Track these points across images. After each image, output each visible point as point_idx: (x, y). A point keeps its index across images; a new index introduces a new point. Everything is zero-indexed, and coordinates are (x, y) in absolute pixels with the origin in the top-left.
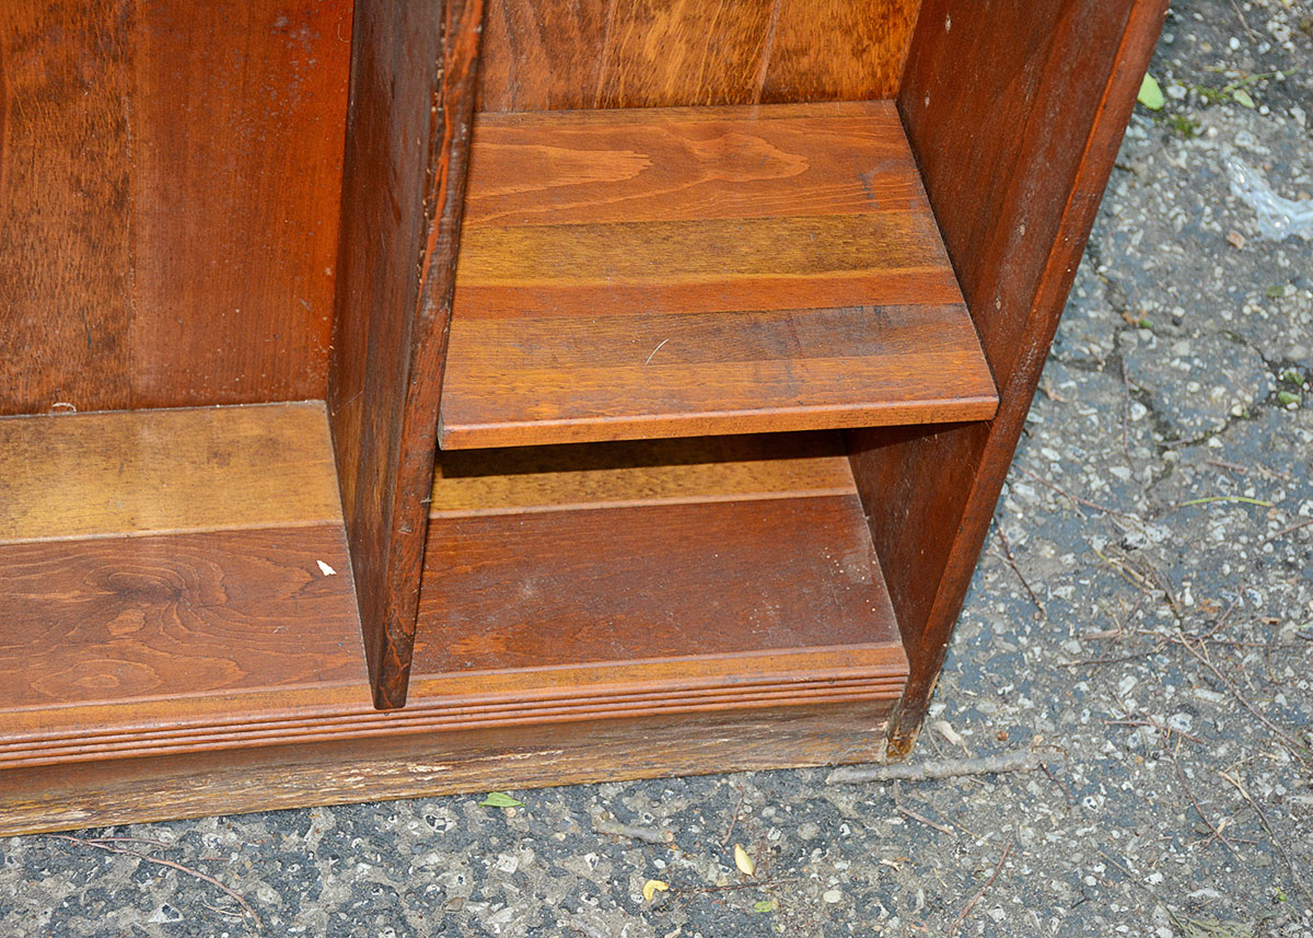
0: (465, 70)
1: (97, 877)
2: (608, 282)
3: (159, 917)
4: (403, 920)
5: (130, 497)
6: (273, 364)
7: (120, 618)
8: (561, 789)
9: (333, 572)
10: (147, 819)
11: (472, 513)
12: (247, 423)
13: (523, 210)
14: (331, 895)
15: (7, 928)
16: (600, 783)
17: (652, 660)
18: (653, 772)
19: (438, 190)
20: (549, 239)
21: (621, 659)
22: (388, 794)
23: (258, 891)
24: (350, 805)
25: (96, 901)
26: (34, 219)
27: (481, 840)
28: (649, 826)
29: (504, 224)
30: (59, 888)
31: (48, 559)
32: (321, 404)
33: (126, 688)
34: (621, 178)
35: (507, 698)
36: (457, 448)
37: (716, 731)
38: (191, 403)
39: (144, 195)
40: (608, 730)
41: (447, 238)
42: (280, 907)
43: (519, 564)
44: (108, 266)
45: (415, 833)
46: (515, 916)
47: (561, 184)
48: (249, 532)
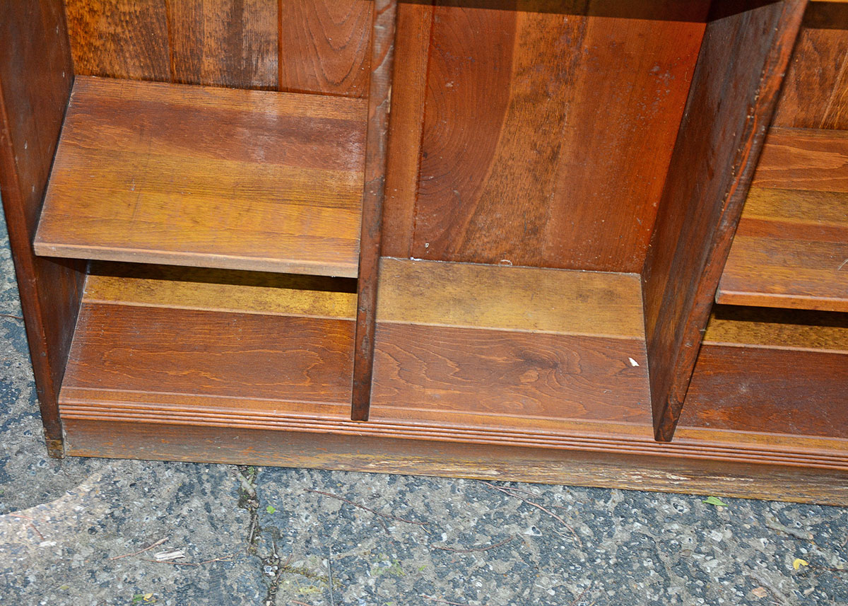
0: (771, 97)
1: (500, 506)
2: (819, 223)
3: (530, 532)
4: (657, 556)
5: (536, 312)
6: (616, 251)
7: (526, 374)
8: (749, 501)
9: (638, 365)
10: (527, 481)
11: (715, 344)
12: (599, 281)
13: (774, 180)
14: (619, 536)
15: (455, 524)
16: (772, 501)
17: (813, 437)
18: (803, 500)
19: (742, 161)
20: (787, 196)
21: (794, 433)
22: (654, 488)
23: (581, 528)
24: (632, 491)
25: (499, 518)
26: (510, 163)
27: (702, 521)
28: (798, 529)
29: (762, 186)
30: (482, 509)
31: (492, 339)
32: (638, 276)
33: (526, 410)
34: (831, 168)
35: (728, 446)
36: (725, 303)
37: (844, 482)
38: (571, 267)
39: (566, 155)
40: (780, 472)
41: (742, 188)
42: (592, 538)
43: (739, 374)
44: (542, 191)
45: (666, 511)
46: (719, 564)
47: (797, 168)
48: (595, 338)
